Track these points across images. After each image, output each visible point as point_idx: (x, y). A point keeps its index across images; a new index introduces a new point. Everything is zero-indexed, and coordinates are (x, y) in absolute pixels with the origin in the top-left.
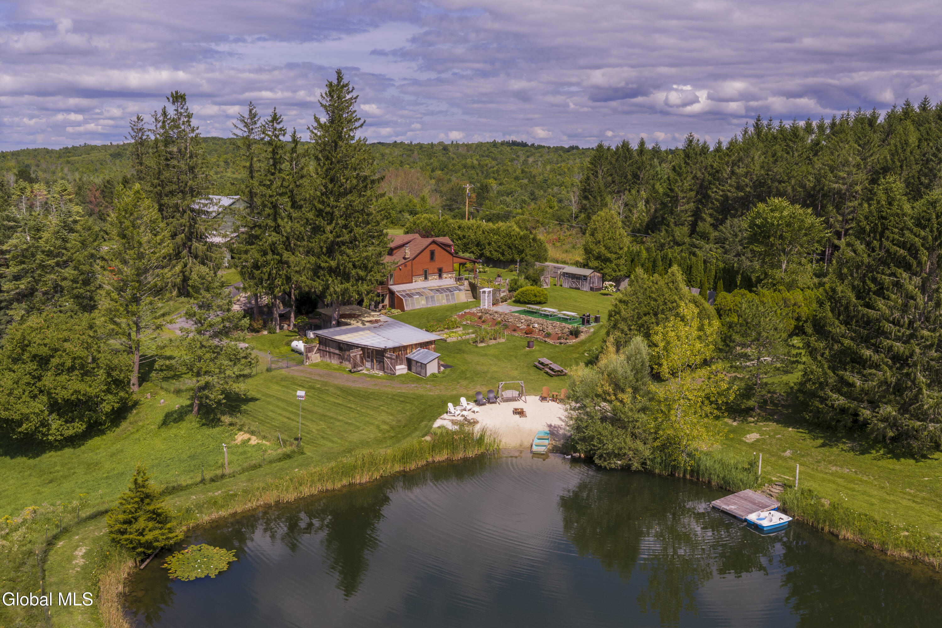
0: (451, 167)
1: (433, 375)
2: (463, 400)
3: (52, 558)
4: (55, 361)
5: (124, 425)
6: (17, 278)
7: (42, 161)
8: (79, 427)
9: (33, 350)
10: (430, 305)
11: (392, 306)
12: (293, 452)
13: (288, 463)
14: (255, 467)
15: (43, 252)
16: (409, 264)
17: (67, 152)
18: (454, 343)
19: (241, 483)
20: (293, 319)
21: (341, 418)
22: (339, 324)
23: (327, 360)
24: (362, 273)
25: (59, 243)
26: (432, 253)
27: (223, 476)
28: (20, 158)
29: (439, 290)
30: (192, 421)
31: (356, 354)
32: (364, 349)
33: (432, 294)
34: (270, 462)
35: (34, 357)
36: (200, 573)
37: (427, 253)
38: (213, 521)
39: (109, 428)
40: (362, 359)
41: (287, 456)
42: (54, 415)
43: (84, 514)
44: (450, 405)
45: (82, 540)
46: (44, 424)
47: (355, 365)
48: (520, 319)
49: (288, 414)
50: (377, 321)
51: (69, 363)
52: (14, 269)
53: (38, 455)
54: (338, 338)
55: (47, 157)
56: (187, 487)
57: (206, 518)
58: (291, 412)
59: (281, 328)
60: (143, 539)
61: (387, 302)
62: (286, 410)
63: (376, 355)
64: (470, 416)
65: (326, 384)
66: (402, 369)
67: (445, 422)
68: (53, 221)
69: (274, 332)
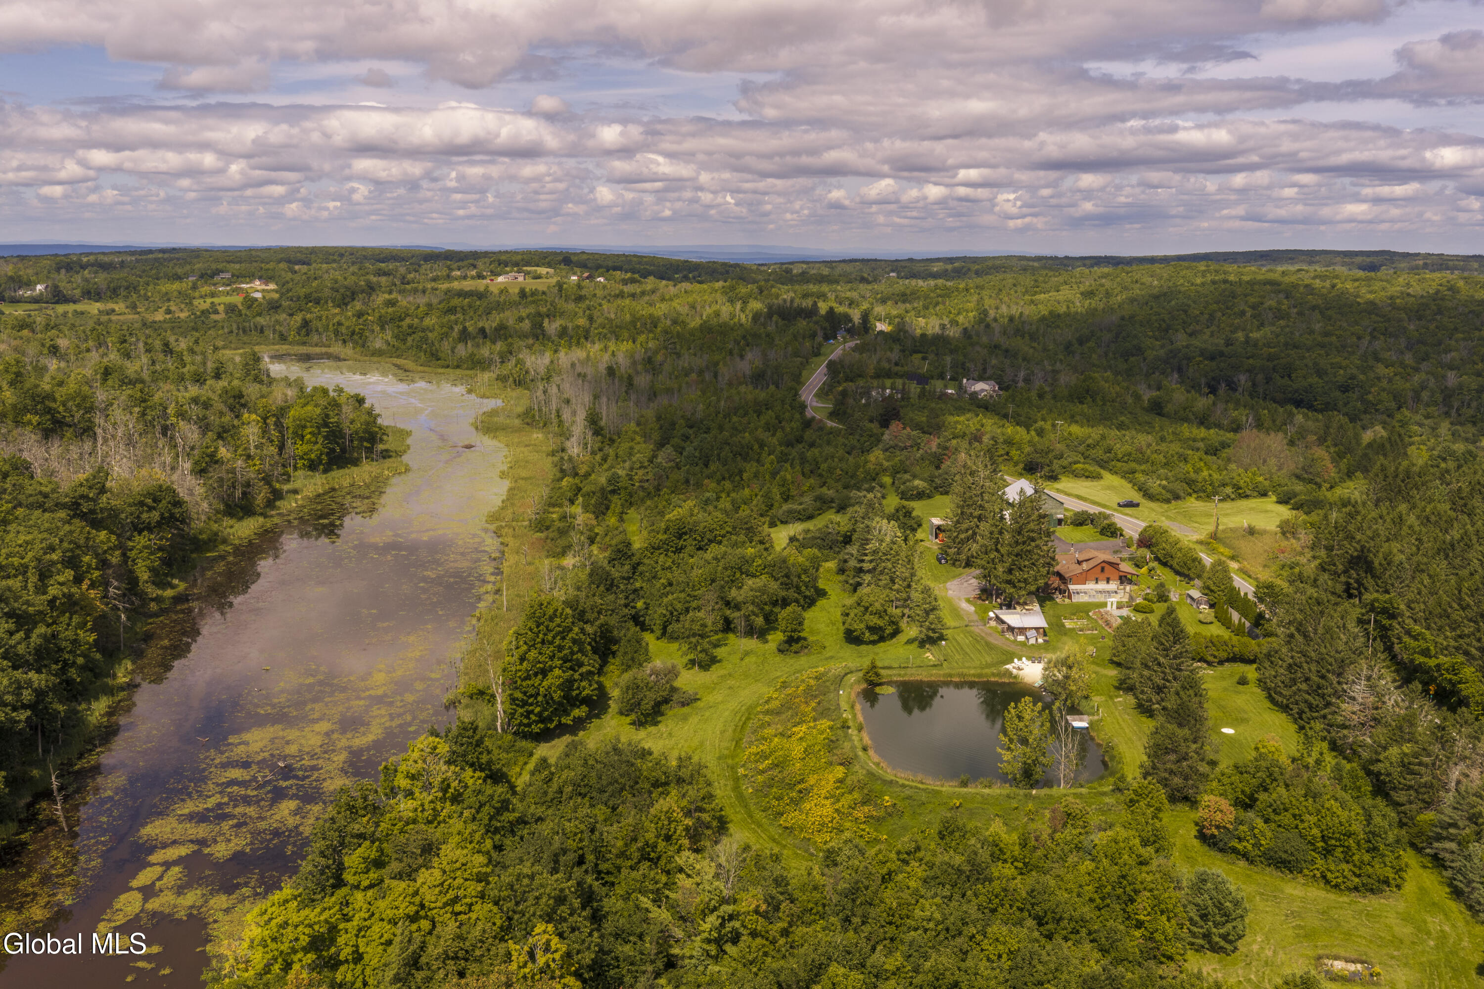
1: (1031, 645)
2: (1024, 659)
3: (846, 678)
4: (870, 609)
5: (893, 640)
8: (876, 637)
9: (863, 603)
10: (1090, 600)
11: (1068, 598)
12: (939, 664)
13: (934, 668)
14: (922, 666)
16: (1085, 573)
18: (1070, 629)
19: (913, 671)
20: (996, 601)
21: (971, 654)
22: (1014, 608)
23: (995, 627)
26: (1103, 569)
27: (908, 667)
29: (1102, 592)
30: (916, 644)
31: (1005, 627)
32: (1008, 625)
33: (1094, 593)
34: (928, 666)
35: (864, 606)
37: (1099, 568)
38: (898, 681)
39: (889, 640)
40: (1007, 630)
41: (935, 666)
42: (867, 631)
43: (859, 669)
44: (1016, 660)
45: (855, 676)
46: (863, 633)
47: (1002, 633)
48: (1116, 621)
50: (1031, 609)
51: (875, 611)
53: (859, 646)
54: (1003, 616)
56: (894, 668)
57: (896, 679)
60: (870, 679)
61: (1066, 594)
63: (1011, 629)
64: (1023, 666)
65: (983, 638)
66: (1021, 638)
67: (1009, 667)
68: (888, 539)
69: (991, 602)
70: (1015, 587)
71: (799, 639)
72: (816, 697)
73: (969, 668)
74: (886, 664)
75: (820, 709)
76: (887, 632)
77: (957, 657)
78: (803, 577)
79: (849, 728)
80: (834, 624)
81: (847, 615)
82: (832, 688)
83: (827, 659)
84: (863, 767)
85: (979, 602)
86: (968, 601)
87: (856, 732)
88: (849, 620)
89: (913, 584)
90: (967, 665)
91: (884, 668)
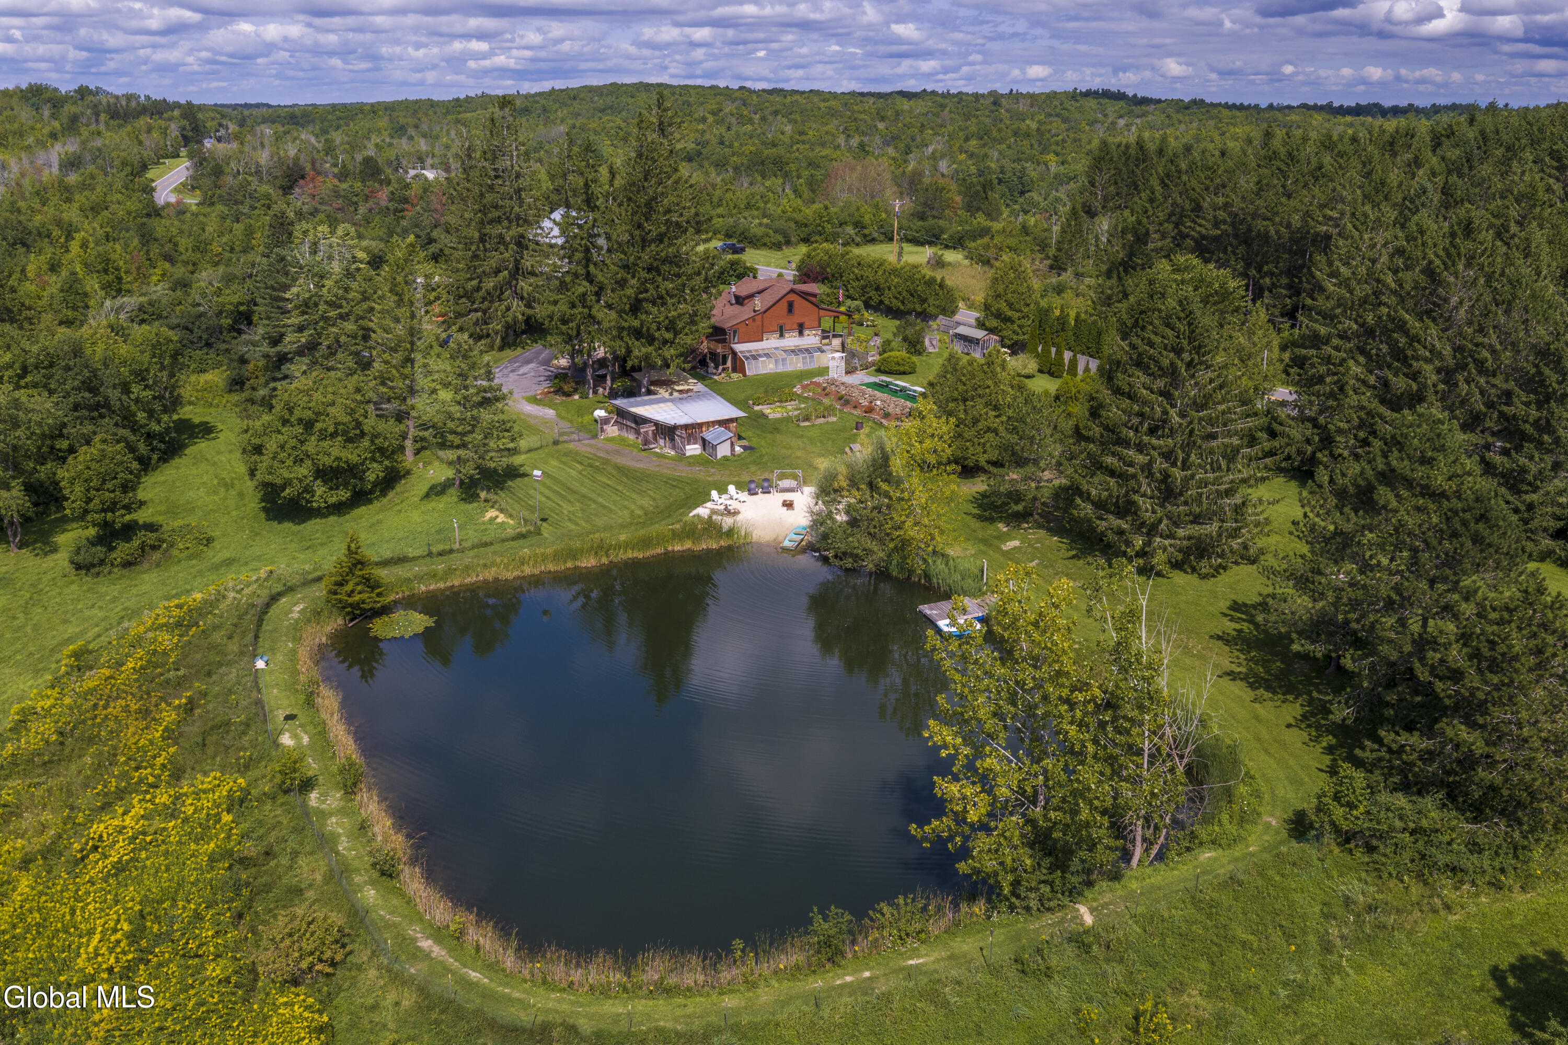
0: (995, 134)
1: (725, 458)
2: (732, 489)
3: (275, 610)
4: (318, 426)
5: (391, 494)
6: (301, 329)
7: (424, 119)
8: (344, 495)
9: (297, 413)
10: (780, 369)
11: (735, 370)
12: (529, 532)
13: (521, 542)
14: (485, 545)
15: (326, 302)
16: (759, 318)
17: (458, 105)
18: (777, 420)
19: (467, 558)
20: (609, 382)
21: (600, 500)
22: (649, 392)
23: (625, 434)
24: (668, 336)
25: (341, 292)
26: (791, 306)
27: (451, 551)
28: (395, 114)
29: (794, 352)
30: (453, 494)
31: (649, 429)
32: (656, 423)
33: (784, 355)
34: (503, 541)
35: (300, 420)
36: (397, 634)
37: (784, 305)
38: (428, 592)
39: (377, 498)
40: (655, 435)
41: (521, 536)
42: (318, 482)
43: (310, 577)
44: (714, 494)
45: (303, 599)
46: (308, 490)
47: (646, 442)
48: (864, 393)
49: (547, 492)
50: (688, 391)
51: (331, 429)
52: (295, 320)
53: (304, 522)
54: (633, 410)
55: (431, 112)
56: (414, 559)
57: (423, 588)
58: (554, 491)
59: (595, 392)
60: (350, 600)
61: (729, 364)
62: (549, 488)
63: (667, 431)
64: (733, 505)
65: (606, 462)
66: (693, 449)
67: (702, 511)
68: (336, 267)
69: (584, 396)
70: (651, 340)
71: (129, 530)
72: (180, 684)
73: (608, 528)
74: (388, 554)
75: (193, 729)
76: (371, 477)
77: (566, 508)
78: (135, 389)
79: (307, 785)
80: (228, 486)
81: (258, 450)
82: (233, 647)
83: (216, 567)
84: (397, 978)
85: (558, 399)
86: (534, 400)
87: (335, 800)
88: (265, 461)
89: (417, 356)
90: (599, 522)
91: (385, 563)
